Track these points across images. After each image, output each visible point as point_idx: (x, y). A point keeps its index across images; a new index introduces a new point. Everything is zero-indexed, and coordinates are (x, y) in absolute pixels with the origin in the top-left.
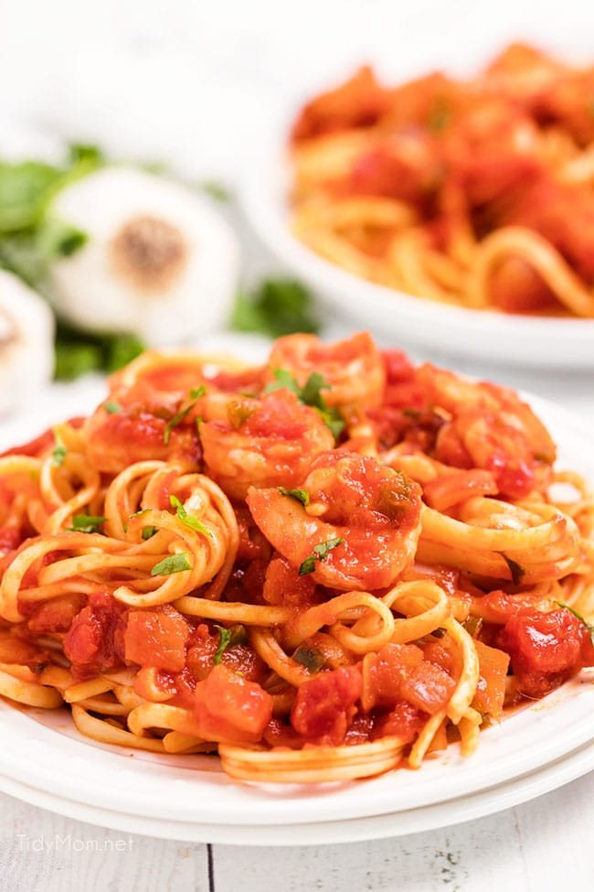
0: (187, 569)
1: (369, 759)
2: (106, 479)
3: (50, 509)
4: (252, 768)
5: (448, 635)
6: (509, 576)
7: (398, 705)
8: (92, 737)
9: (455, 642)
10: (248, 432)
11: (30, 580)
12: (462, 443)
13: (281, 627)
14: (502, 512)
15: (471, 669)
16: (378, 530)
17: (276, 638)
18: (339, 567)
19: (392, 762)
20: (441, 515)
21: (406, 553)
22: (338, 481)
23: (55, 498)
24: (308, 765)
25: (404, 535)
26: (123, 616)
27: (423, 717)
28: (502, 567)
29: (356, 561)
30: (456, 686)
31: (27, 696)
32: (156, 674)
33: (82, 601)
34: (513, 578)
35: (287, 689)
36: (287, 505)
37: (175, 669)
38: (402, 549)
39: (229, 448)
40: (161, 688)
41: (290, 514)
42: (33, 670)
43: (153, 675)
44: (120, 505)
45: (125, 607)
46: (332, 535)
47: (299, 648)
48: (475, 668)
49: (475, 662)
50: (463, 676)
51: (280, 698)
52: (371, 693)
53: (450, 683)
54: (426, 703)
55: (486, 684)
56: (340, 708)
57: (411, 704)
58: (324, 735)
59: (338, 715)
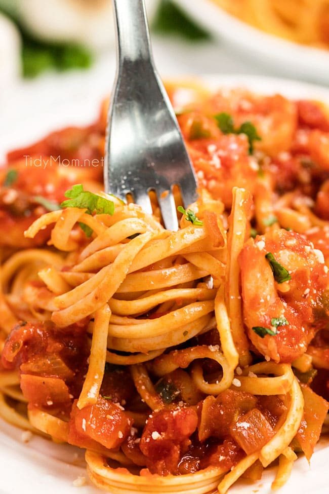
1: (193, 486)
4: (101, 480)
7: (226, 441)
15: (288, 426)
24: (141, 488)
27: (241, 454)
30: (273, 437)
35: (147, 410)
47: (162, 379)
48: (293, 425)
49: (296, 421)
50: (281, 431)
51: (140, 417)
52: (206, 427)
53: (269, 432)
54: (244, 443)
55: (306, 426)
56: (175, 442)
57: (235, 443)
58: (160, 459)
59: (173, 447)
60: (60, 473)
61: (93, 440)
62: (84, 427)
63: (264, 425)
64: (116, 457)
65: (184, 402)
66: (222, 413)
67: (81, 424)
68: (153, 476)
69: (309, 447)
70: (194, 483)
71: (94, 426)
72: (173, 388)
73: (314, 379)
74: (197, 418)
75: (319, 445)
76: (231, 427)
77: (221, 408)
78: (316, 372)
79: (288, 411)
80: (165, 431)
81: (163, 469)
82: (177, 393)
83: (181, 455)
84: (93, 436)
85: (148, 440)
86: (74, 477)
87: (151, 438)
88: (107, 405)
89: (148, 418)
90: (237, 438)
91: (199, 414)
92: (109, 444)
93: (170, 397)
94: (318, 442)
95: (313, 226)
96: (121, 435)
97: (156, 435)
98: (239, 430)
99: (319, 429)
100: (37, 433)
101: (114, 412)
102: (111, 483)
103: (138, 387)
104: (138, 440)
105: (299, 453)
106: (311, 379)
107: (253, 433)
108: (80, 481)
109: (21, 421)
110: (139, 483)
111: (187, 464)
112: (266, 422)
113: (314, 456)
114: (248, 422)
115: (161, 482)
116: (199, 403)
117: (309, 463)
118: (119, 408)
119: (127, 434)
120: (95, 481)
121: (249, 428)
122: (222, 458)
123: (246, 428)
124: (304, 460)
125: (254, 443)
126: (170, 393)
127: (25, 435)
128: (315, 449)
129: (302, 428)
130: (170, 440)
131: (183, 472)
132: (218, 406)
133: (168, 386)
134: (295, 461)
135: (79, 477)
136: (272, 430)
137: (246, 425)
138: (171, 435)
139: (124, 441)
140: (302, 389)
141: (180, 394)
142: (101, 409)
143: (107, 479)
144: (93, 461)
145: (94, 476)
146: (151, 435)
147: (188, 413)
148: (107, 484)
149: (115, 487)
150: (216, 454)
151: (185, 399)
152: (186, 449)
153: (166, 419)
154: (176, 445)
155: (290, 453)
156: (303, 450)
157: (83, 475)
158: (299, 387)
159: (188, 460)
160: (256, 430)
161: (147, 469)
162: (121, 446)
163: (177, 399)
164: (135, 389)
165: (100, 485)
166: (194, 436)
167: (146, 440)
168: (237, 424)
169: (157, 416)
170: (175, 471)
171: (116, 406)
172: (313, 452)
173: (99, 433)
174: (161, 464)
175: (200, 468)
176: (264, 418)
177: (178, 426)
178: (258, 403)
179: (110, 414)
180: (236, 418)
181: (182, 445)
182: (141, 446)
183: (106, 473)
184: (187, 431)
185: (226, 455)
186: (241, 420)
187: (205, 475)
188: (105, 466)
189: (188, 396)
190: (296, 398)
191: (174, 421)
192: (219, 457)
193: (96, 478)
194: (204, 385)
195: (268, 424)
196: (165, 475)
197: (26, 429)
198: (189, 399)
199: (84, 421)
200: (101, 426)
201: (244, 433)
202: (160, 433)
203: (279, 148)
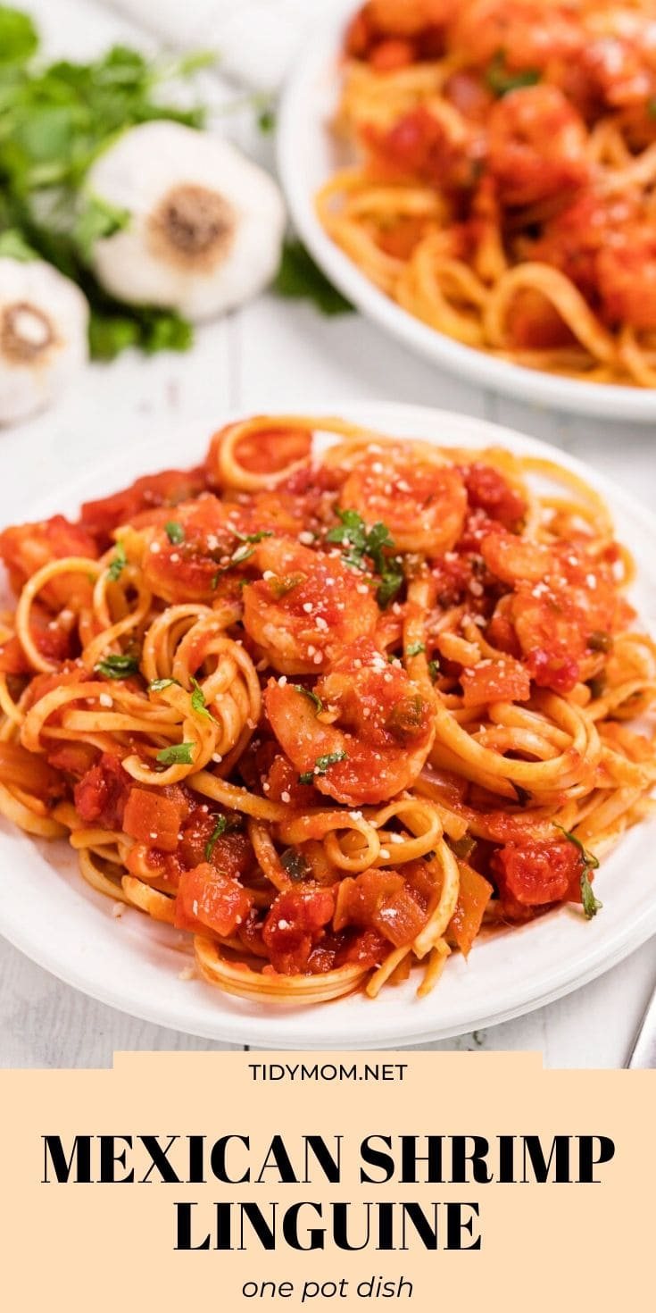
0: (189, 763)
1: (324, 989)
2: (158, 606)
3: (97, 629)
4: (215, 977)
5: (437, 859)
6: (515, 796)
7: (367, 933)
8: (90, 883)
9: (441, 870)
10: (287, 607)
11: (55, 719)
12: (512, 628)
13: (276, 825)
14: (525, 726)
15: (444, 907)
16: (383, 749)
17: (270, 834)
18: (336, 783)
19: (349, 988)
20: (460, 729)
21: (408, 772)
22: (353, 691)
23: (104, 619)
24: (263, 989)
25: (410, 754)
26: (127, 787)
27: (388, 948)
28: (510, 789)
29: (356, 779)
30: (426, 923)
31: (37, 827)
32: (148, 851)
33: (97, 756)
34: (521, 800)
35: (270, 888)
36: (300, 705)
37: (167, 848)
38: (406, 769)
39: (264, 621)
40: (150, 866)
41: (302, 717)
42: (46, 805)
43: (145, 852)
44: (158, 649)
45: (130, 779)
46: (338, 747)
47: (289, 850)
48: (450, 905)
49: (452, 900)
50: (435, 914)
51: (262, 896)
52: (342, 915)
53: (420, 918)
54: (393, 935)
55: (463, 914)
56: (306, 933)
57: (379, 934)
58: (288, 953)
59: (303, 939)
60: (159, 961)
61: (205, 926)
62: (195, 910)
63: (414, 909)
64: (230, 943)
65: (317, 881)
66: (363, 898)
67: (192, 906)
68: (279, 975)
69: (467, 940)
70: (326, 985)
71: (207, 910)
72: (303, 863)
73: (474, 853)
74: (333, 905)
75: (479, 938)
76: (373, 917)
77: (362, 893)
78: (474, 844)
79: (441, 888)
80: (294, 919)
81: (291, 965)
82: (308, 870)
83: (313, 948)
84: (206, 922)
85: (273, 929)
86: (179, 967)
87: (277, 927)
88: (222, 881)
89: (273, 902)
90: (383, 929)
91: (335, 897)
92: (224, 931)
93: (299, 874)
94: (478, 934)
95: (483, 658)
96: (239, 920)
97: (283, 924)
98: (385, 919)
99: (479, 919)
100: (130, 906)
101: (231, 892)
102: (225, 979)
103: (260, 859)
104: (260, 925)
105: (454, 948)
106: (469, 853)
107: (402, 922)
108: (186, 973)
109: (113, 890)
110: (263, 983)
111: (319, 960)
112: (416, 905)
113: (473, 954)
114: (394, 908)
115: (288, 984)
116: (335, 886)
117: (466, 960)
118: (237, 886)
119: (246, 917)
120: (206, 975)
121: (396, 916)
122: (362, 955)
123: (393, 916)
124: (459, 957)
125: (404, 933)
126: (299, 869)
127: (118, 908)
128: (473, 944)
129: (459, 917)
130: (299, 930)
131: (316, 972)
132: (358, 889)
133: (297, 859)
134: (449, 956)
135: (186, 968)
136: (423, 914)
137: (392, 912)
138: (301, 925)
139: (243, 925)
140: (459, 867)
141: (311, 872)
142: (215, 887)
143: (221, 974)
144: (205, 951)
145: (204, 969)
146: (277, 923)
147: (323, 899)
148: (221, 981)
149: (232, 985)
150: (355, 949)
151: (319, 878)
152: (318, 940)
153: (296, 905)
154: (307, 936)
155: (443, 947)
156: (460, 944)
157: (191, 966)
158: (456, 866)
159: (319, 955)
160: (404, 916)
161: (271, 966)
162: (238, 932)
163: (309, 877)
164: (256, 860)
165: (213, 982)
166: (328, 927)
167: (271, 928)
168: (382, 912)
169: (284, 899)
170: (305, 967)
171: (232, 883)
172: (471, 948)
173: (214, 919)
174: (288, 958)
175: (336, 966)
176: (413, 901)
177: (311, 914)
178: (406, 883)
179: (227, 894)
180: (380, 903)
181: (314, 936)
182: (264, 936)
183: (221, 967)
184: (322, 921)
185: (367, 950)
186: (386, 906)
187: (340, 976)
188: (220, 959)
189: (322, 874)
190: (449, 871)
191: (306, 908)
192: (359, 954)
193: (207, 972)
194: (343, 861)
195: (418, 908)
196: (293, 974)
197: (118, 900)
198: (324, 878)
199: (196, 903)
200: (215, 910)
201: (390, 923)
202: (288, 923)
203: (442, 547)
